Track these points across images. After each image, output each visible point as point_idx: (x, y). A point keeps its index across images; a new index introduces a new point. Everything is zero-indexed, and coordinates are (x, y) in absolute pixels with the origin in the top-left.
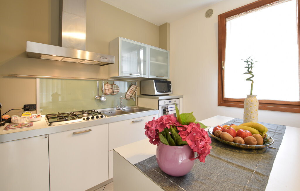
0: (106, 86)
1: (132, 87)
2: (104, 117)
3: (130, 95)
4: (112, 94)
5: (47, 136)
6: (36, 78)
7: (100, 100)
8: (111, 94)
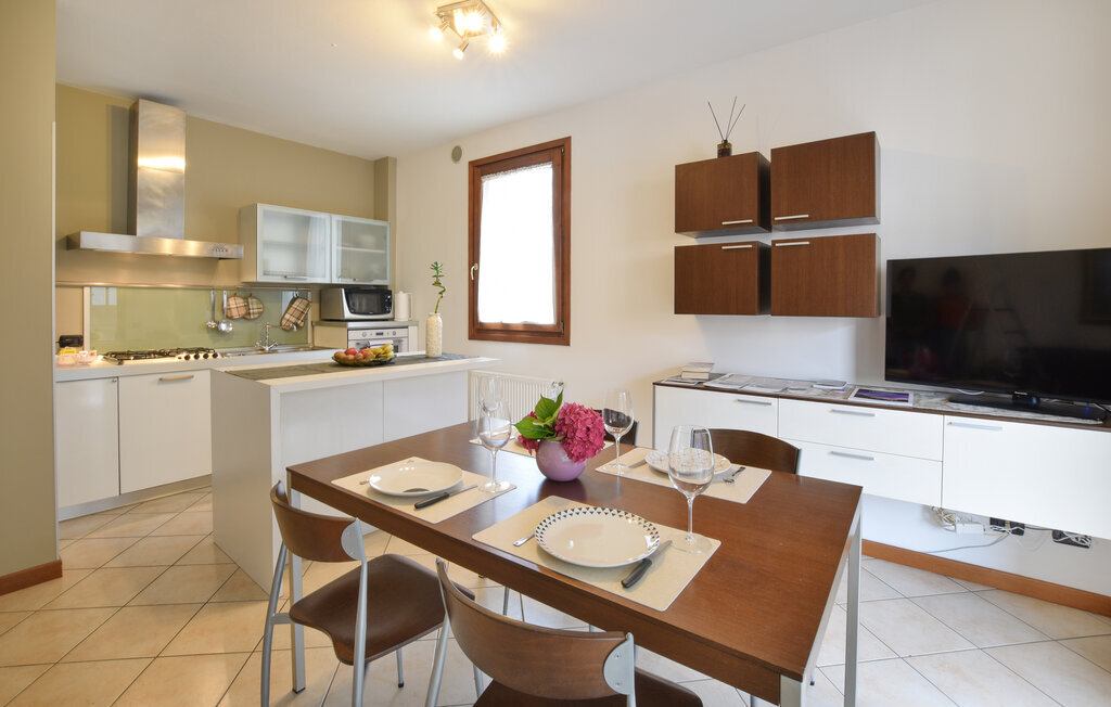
0: (232, 301)
1: (297, 303)
2: (219, 357)
3: (293, 320)
4: (246, 317)
5: (116, 379)
6: (83, 287)
7: (217, 330)
8: (243, 318)
